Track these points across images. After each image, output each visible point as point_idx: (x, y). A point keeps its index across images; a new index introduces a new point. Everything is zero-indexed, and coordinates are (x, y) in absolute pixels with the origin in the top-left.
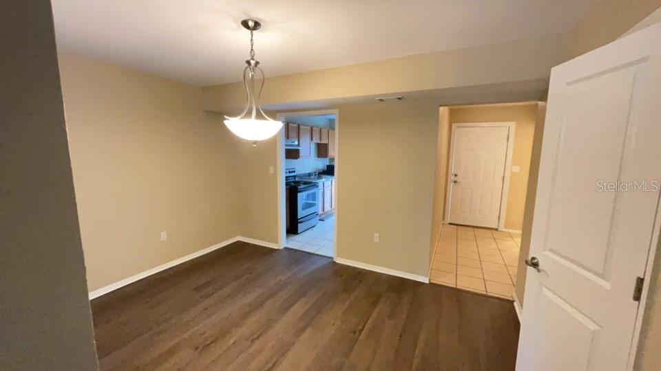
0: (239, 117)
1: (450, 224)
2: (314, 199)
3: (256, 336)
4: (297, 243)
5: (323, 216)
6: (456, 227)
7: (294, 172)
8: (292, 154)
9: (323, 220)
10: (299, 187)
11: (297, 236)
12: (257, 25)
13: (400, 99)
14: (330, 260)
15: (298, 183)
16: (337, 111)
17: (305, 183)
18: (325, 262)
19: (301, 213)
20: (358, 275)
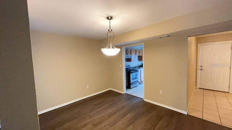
0: (106, 48)
1: (199, 88)
2: (137, 76)
3: (112, 125)
4: (130, 92)
5: (140, 83)
6: (203, 90)
7: (130, 66)
8: (129, 60)
9: (140, 84)
10: (131, 72)
11: (130, 89)
12: (111, 18)
13: (168, 36)
14: (142, 99)
15: (131, 70)
16: (143, 43)
17: (133, 70)
18: (140, 100)
19: (132, 81)
20: (153, 107)
